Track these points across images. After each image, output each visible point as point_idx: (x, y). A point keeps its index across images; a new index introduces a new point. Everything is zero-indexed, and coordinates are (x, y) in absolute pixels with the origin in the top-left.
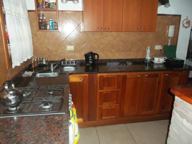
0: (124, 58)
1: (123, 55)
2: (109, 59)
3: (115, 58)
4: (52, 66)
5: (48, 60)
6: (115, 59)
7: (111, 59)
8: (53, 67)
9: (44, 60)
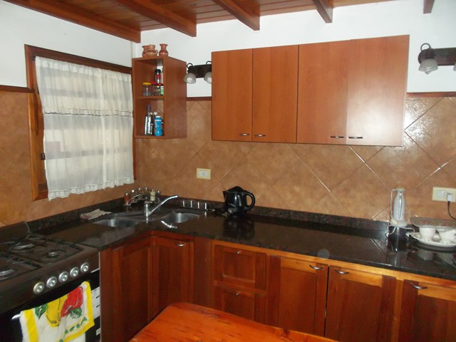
0: (327, 212)
1: (325, 205)
2: (287, 209)
3: (302, 210)
4: (147, 206)
5: (162, 194)
6: (303, 212)
7: (290, 211)
8: (150, 208)
9: (153, 193)
